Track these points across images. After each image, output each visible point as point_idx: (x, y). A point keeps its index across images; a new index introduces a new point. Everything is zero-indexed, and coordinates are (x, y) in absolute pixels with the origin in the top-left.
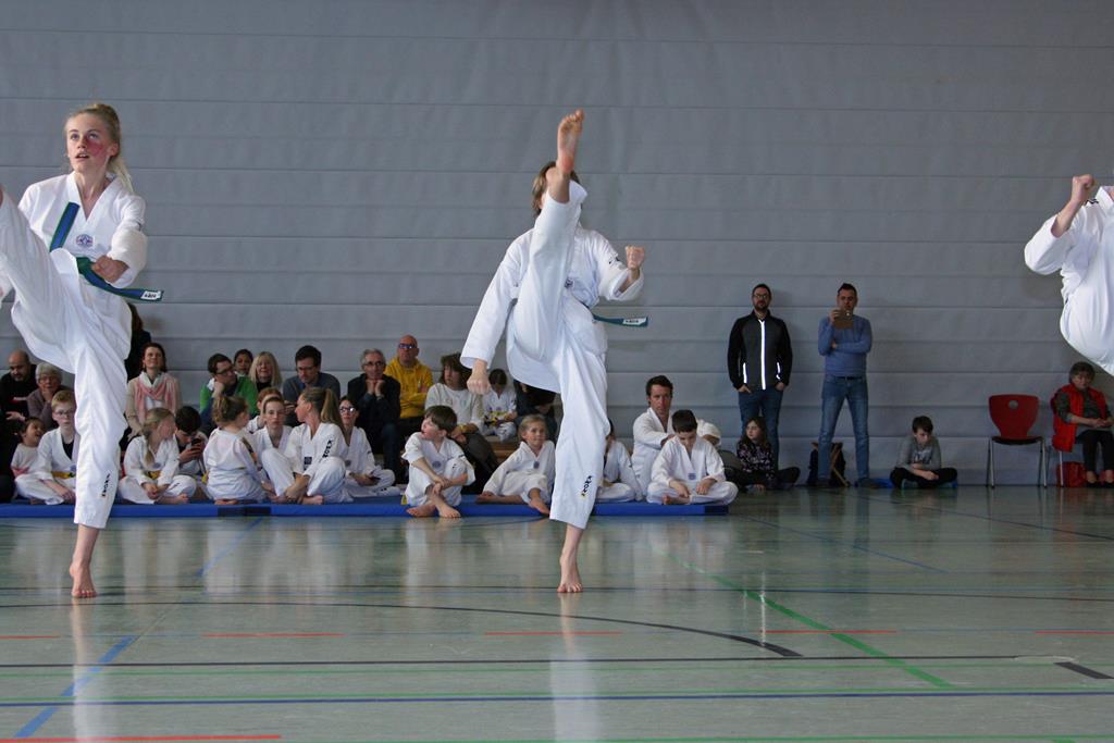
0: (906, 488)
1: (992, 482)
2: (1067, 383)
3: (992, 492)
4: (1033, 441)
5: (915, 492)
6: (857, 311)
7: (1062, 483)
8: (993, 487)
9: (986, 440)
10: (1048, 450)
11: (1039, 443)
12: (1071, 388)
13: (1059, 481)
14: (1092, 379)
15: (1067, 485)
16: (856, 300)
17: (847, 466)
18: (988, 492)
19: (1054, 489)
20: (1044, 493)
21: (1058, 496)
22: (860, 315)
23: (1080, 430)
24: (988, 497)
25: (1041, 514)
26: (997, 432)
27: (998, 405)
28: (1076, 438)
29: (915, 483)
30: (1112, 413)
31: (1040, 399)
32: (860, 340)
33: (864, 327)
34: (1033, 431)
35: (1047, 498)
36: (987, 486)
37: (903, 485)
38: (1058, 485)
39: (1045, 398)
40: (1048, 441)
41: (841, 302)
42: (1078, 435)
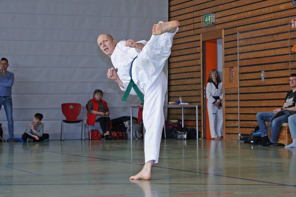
0: (29, 142)
1: (63, 139)
2: (92, 98)
3: (63, 142)
4: (79, 121)
5: (32, 143)
6: (8, 69)
7: (91, 139)
8: (63, 141)
9: (61, 121)
10: (85, 125)
11: (81, 122)
12: (94, 100)
13: (89, 137)
14: (102, 96)
15: (92, 139)
16: (8, 65)
17: (3, 133)
18: (61, 142)
19: (88, 141)
20: (83, 142)
21: (89, 143)
22: (10, 71)
23: (98, 117)
24: (61, 144)
25: (82, 151)
26: (65, 118)
27: (65, 107)
28: (96, 121)
29: (32, 140)
30: (109, 110)
31: (82, 105)
32: (8, 81)
33: (11, 76)
34: (79, 118)
35: (85, 145)
36: (61, 140)
37: (27, 141)
38: (89, 139)
39: (84, 104)
40: (85, 122)
41: (2, 66)
42: (96, 119)
